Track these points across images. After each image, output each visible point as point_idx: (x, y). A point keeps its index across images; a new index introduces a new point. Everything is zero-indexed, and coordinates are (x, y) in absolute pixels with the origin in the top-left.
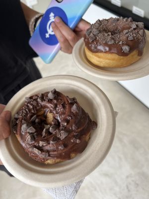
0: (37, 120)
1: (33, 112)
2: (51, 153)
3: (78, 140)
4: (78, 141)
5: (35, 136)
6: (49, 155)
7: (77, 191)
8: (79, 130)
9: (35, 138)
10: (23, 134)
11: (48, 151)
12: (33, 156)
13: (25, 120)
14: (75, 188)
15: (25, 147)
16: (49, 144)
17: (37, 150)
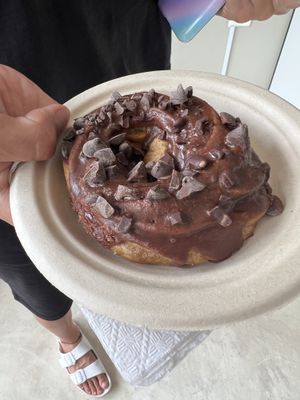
0: (124, 145)
1: (121, 123)
2: (139, 224)
3: (225, 217)
4: (224, 220)
5: (111, 173)
6: (132, 230)
7: (176, 361)
8: (237, 191)
9: (108, 178)
10: (83, 160)
11: (133, 217)
12: (88, 221)
13: (97, 133)
14: (176, 349)
15: (77, 192)
16: (142, 199)
17: (105, 202)
